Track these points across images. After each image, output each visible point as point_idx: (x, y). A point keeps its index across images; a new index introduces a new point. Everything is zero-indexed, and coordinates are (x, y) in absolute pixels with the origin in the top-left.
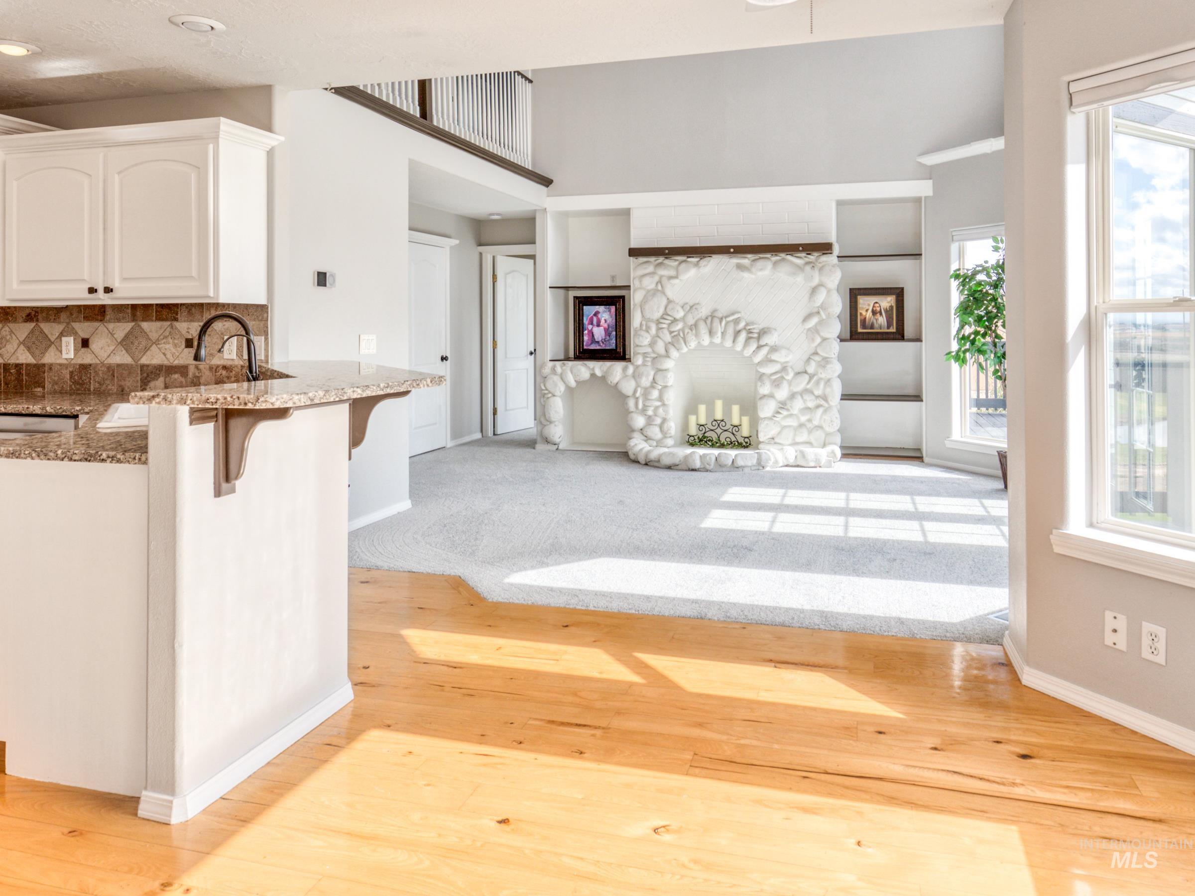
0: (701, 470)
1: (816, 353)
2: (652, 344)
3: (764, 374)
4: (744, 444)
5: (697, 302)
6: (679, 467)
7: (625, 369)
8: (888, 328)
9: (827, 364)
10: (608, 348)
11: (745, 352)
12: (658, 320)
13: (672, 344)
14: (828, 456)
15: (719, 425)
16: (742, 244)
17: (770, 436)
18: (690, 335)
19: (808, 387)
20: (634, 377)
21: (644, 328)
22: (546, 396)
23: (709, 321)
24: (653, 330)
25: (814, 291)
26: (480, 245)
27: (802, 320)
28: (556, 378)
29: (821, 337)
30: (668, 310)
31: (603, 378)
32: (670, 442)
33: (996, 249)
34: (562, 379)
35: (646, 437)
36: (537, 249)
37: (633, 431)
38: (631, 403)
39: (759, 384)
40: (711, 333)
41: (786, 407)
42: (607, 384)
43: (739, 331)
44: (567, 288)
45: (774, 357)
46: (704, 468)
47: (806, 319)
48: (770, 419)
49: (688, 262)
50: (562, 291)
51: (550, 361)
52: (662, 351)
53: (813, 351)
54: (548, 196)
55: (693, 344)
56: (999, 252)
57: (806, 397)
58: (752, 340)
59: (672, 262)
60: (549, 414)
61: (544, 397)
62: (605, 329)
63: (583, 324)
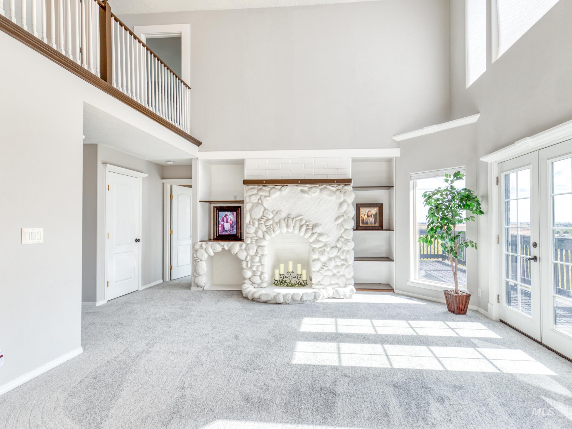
0: (284, 303)
1: (342, 237)
2: (256, 232)
3: (315, 248)
4: (304, 284)
5: (280, 210)
6: (271, 302)
7: (241, 246)
8: (375, 224)
9: (347, 243)
10: (232, 234)
11: (305, 236)
12: (259, 219)
13: (266, 232)
14: (350, 292)
15: (290, 274)
16: (304, 179)
17: (318, 281)
18: (276, 227)
19: (338, 255)
20: (246, 249)
21: (251, 223)
22: (197, 261)
23: (286, 220)
24: (256, 225)
25: (341, 204)
26: (163, 179)
27: (334, 220)
28: (203, 251)
29: (345, 228)
30: (264, 214)
31: (229, 251)
32: (265, 285)
33: (447, 181)
34: (206, 251)
35: (252, 282)
36: (192, 182)
37: (245, 279)
38: (244, 265)
39: (313, 253)
40: (287, 226)
41: (326, 265)
42: (231, 254)
43: (302, 225)
44: (210, 202)
45: (321, 239)
46: (285, 302)
47: (337, 219)
48: (318, 272)
49: (275, 188)
50: (207, 204)
51: (199, 241)
52: (261, 236)
53: (340, 236)
54: (199, 151)
55: (278, 232)
56: (448, 182)
57: (336, 260)
58: (309, 230)
59: (267, 189)
60: (199, 271)
61: (195, 261)
62: (230, 224)
63: (219, 221)
